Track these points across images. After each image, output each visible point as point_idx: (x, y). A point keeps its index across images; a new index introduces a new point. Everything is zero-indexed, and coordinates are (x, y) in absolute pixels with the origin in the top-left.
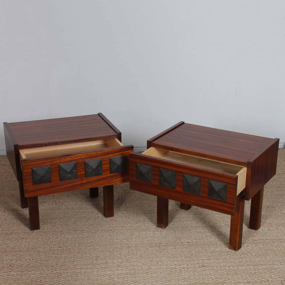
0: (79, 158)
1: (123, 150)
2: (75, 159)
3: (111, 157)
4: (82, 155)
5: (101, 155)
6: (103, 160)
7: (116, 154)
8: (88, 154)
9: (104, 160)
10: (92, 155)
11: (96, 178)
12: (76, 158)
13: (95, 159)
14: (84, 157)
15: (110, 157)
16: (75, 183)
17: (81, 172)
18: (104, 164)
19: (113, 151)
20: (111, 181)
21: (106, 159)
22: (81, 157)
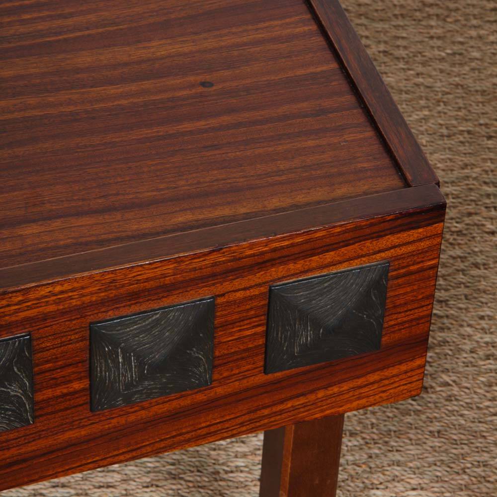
0: (52, 308)
1: (368, 231)
2: (22, 315)
3: (279, 279)
4: (72, 290)
5: (214, 275)
6: (220, 300)
7: (315, 258)
8: (114, 281)
9: (229, 304)
10: (147, 280)
11: (167, 407)
12: (29, 308)
13: (166, 302)
14: (86, 299)
15: (274, 281)
16: (14, 451)
17: (65, 383)
18: (225, 325)
19: (298, 244)
20: (266, 412)
21: (240, 295)
22: (70, 298)
